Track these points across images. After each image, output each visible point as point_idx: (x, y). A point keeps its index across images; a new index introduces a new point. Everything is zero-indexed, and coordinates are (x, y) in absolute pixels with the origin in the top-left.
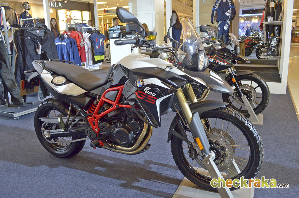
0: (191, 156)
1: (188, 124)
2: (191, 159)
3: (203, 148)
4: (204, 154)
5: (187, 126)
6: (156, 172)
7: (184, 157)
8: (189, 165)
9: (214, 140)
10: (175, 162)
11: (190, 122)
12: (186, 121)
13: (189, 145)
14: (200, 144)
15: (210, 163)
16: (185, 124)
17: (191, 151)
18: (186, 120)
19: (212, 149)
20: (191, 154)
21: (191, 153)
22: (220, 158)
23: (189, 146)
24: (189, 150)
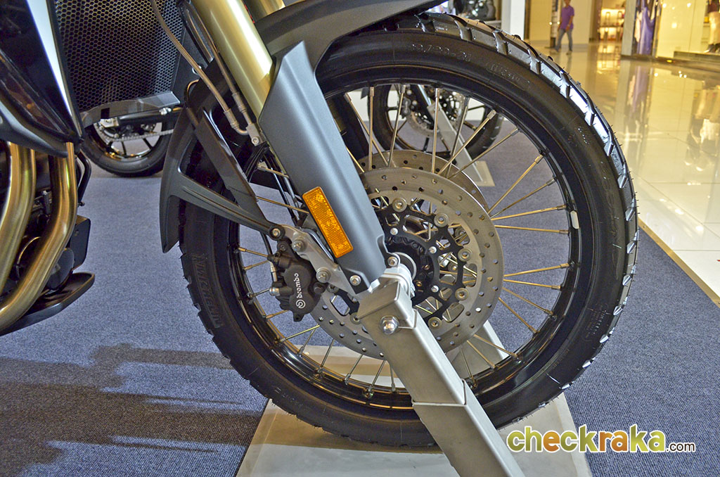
0: (286, 302)
1: (253, 119)
2: (290, 314)
3: (346, 243)
4: (358, 279)
5: (252, 132)
6: (142, 397)
7: (253, 309)
8: (281, 348)
9: (403, 200)
10: (214, 340)
11: (259, 104)
12: (241, 107)
13: (274, 244)
14: (328, 224)
15: (402, 320)
16: (234, 124)
17: (283, 274)
18: (237, 98)
19: (392, 246)
20: (287, 289)
21: (284, 284)
22: (436, 288)
23: (275, 251)
24: (273, 269)
